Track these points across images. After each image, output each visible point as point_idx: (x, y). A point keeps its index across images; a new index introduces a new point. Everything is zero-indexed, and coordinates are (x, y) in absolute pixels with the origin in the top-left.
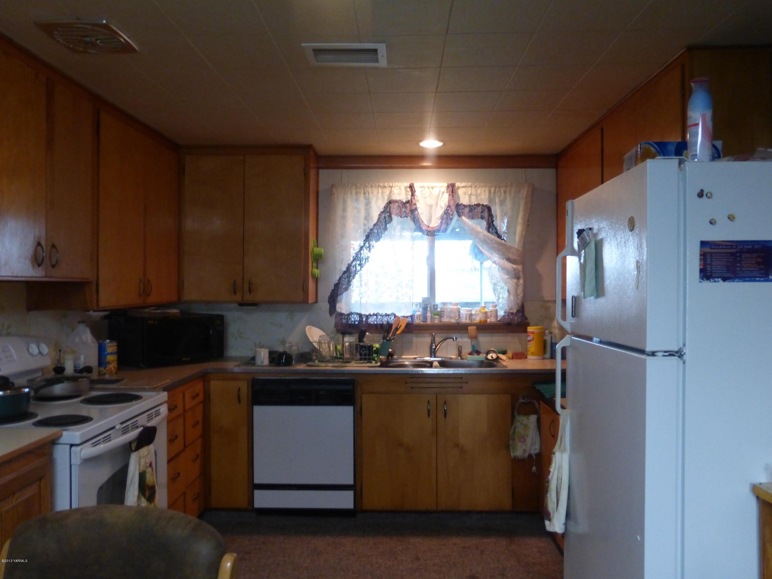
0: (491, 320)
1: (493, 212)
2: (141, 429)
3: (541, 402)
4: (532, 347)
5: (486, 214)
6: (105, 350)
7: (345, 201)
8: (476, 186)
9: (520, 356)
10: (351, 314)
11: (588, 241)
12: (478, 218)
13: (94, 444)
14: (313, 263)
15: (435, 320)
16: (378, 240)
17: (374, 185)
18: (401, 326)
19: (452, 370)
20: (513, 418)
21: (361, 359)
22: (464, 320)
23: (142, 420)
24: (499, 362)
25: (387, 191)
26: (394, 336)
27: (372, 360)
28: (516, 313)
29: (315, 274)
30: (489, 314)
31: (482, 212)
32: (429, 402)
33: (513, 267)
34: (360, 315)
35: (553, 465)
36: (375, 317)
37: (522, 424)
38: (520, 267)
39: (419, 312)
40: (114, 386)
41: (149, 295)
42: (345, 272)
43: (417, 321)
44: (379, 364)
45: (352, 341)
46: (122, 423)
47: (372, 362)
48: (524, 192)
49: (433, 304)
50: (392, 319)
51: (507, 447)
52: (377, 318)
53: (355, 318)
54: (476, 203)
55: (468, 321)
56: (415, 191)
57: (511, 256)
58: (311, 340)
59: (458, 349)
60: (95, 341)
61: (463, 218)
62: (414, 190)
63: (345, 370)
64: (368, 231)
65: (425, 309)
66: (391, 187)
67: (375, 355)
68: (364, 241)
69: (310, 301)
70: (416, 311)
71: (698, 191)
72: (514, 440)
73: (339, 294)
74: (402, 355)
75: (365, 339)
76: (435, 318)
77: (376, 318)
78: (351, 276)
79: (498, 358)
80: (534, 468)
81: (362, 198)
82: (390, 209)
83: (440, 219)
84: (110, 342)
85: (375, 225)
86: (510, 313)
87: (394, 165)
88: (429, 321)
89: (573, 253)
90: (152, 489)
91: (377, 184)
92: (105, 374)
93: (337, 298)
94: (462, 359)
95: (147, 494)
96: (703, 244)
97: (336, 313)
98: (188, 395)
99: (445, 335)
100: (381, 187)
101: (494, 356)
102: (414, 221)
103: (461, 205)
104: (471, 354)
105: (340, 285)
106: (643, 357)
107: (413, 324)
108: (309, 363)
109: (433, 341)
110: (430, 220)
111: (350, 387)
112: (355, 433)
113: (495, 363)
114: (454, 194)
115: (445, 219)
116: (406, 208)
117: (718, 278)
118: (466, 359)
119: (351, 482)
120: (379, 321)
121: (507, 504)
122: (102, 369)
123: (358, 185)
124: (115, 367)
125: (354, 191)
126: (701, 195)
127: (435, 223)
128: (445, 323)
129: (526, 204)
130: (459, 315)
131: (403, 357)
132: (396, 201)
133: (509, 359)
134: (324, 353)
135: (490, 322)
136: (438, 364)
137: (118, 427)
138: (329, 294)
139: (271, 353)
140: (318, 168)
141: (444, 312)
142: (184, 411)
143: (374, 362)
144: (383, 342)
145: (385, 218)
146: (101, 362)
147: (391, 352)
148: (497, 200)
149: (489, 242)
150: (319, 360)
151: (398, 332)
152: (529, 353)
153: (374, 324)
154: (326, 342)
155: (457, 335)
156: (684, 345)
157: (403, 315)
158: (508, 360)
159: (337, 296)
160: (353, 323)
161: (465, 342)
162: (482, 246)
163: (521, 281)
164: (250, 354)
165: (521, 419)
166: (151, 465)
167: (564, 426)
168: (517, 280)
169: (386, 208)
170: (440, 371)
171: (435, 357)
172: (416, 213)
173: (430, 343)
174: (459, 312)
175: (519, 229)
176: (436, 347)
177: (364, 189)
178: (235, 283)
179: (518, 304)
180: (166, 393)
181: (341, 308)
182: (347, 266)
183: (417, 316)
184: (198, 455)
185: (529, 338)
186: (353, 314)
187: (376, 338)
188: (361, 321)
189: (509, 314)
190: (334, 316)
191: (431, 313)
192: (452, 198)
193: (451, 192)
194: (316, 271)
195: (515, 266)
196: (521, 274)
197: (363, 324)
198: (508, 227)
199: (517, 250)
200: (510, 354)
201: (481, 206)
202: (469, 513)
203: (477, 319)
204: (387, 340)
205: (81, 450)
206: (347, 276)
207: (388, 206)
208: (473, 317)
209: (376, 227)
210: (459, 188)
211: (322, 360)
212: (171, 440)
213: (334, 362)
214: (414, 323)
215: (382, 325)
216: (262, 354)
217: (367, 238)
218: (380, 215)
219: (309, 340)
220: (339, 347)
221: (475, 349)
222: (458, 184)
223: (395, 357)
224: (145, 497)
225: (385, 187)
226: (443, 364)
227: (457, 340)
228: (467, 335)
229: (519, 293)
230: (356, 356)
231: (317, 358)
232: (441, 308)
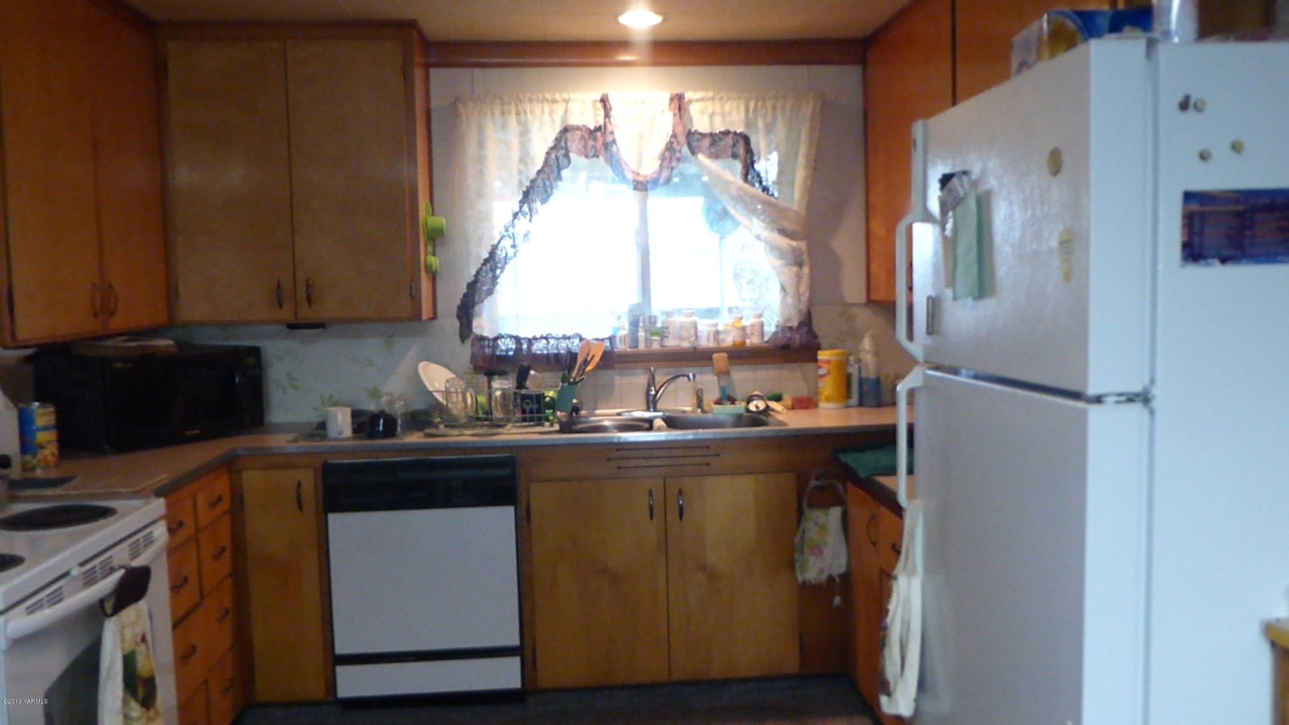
0: (753, 341)
1: (752, 146)
2: (122, 572)
3: (849, 484)
4: (828, 386)
5: (741, 150)
6: (33, 422)
7: (481, 129)
8: (721, 99)
9: (805, 403)
10: (499, 337)
11: (962, 193)
12: (727, 157)
13: (31, 609)
14: (426, 246)
15: (652, 344)
16: (544, 201)
17: (534, 97)
18: (593, 356)
19: (691, 434)
20: (800, 513)
21: (524, 420)
22: (705, 343)
23: (121, 556)
24: (770, 415)
25: (560, 109)
26: (581, 376)
27: (543, 421)
28: (798, 327)
29: (431, 266)
30: (748, 331)
31: (734, 145)
32: (650, 492)
33: (790, 245)
34: (518, 340)
35: (894, 599)
36: (544, 341)
37: (816, 524)
38: (803, 245)
39: (624, 329)
40: (58, 491)
41: (112, 314)
42: (486, 261)
43: (621, 347)
44: (557, 427)
45: (506, 387)
46: (82, 564)
47: (544, 423)
48: (808, 109)
49: (647, 314)
50: (575, 344)
51: (791, 566)
52: (548, 342)
53: (507, 345)
54: (722, 130)
55: (712, 344)
56: (611, 109)
57: (786, 224)
58: (431, 389)
59: (695, 395)
60: (11, 405)
61: (700, 156)
62: (608, 107)
63: (498, 441)
64: (527, 184)
65: (634, 324)
66: (567, 101)
67: (549, 411)
68: (520, 202)
69: (424, 317)
70: (619, 328)
71: (1179, 98)
72: (802, 552)
73: (476, 301)
74: (595, 409)
75: (528, 384)
76: (652, 340)
77: (545, 344)
78: (498, 267)
79: (767, 407)
80: (837, 600)
81: (513, 121)
82: (566, 143)
83: (659, 159)
84: (40, 407)
85: (539, 172)
86: (786, 327)
87: (569, 60)
88: (642, 347)
89: (928, 217)
90: (150, 683)
91: (541, 96)
92: (33, 469)
93: (473, 307)
94: (703, 411)
95: (141, 693)
96: (1189, 196)
97: (472, 337)
98: (202, 500)
99: (672, 371)
100: (548, 101)
101: (762, 405)
102: (611, 165)
103: (696, 132)
104: (719, 402)
105: (479, 285)
106: (1080, 405)
107: (615, 352)
108: (428, 431)
109: (652, 382)
110: (640, 162)
111: (506, 472)
112: (519, 555)
113: (762, 417)
114: (682, 112)
115: (668, 159)
116: (595, 139)
117: (1213, 257)
118: (711, 411)
119: (515, 641)
120: (552, 347)
121: (791, 665)
122: (28, 458)
123: (506, 98)
124: (53, 454)
125: (497, 111)
126: (1184, 105)
127: (650, 167)
128: (673, 348)
129: (812, 129)
130: (696, 333)
131: (597, 412)
132: (578, 128)
133: (788, 409)
134: (455, 412)
135: (751, 344)
136: (663, 423)
137: (75, 572)
138: (459, 302)
139: (355, 414)
140: (428, 66)
141: (668, 328)
142: (197, 530)
143: (547, 424)
144: (562, 386)
145: (557, 158)
146: (27, 445)
147: (575, 403)
148: (760, 123)
149: (749, 200)
150: (446, 424)
151: (589, 368)
152: (823, 397)
153: (542, 355)
154: (459, 390)
155: (696, 370)
156: (1152, 381)
157: (595, 337)
158: (786, 411)
159: (473, 305)
160: (504, 353)
161: (709, 382)
162: (734, 207)
163: (806, 270)
164: (315, 419)
165: (815, 516)
166: (144, 639)
167: (913, 528)
168: (798, 268)
169: (558, 140)
170: (670, 435)
171: (655, 410)
172: (614, 148)
173: (646, 385)
174: (696, 328)
175: (800, 175)
176: (657, 392)
177: (517, 106)
178: (279, 286)
179: (800, 311)
180: (162, 501)
181: (480, 327)
182: (489, 248)
183: (621, 337)
184: (227, 610)
185: (821, 372)
186: (503, 337)
187: (547, 380)
188: (518, 350)
189: (784, 329)
190: (468, 343)
191: (646, 331)
192: (679, 121)
193: (677, 110)
194: (432, 260)
195: (794, 243)
196: (805, 257)
197: (523, 355)
198: (780, 173)
199: (798, 214)
200: (788, 400)
201: (731, 136)
202: (723, 683)
203: (729, 340)
204: (570, 383)
205: (6, 623)
206: (491, 266)
207: (561, 137)
208: (721, 337)
209: (542, 176)
210: (691, 101)
211: (452, 423)
212: (176, 588)
213: (474, 427)
214: (615, 350)
215: (557, 356)
216: (340, 417)
217: (526, 196)
218: (547, 153)
219: (426, 388)
220: (482, 399)
221: (727, 394)
222: (688, 95)
223: (583, 412)
224: (137, 700)
225: (555, 101)
226: (672, 423)
227: (696, 379)
228: (710, 369)
229: (801, 291)
230: (515, 414)
231: (442, 421)
232: (663, 323)
